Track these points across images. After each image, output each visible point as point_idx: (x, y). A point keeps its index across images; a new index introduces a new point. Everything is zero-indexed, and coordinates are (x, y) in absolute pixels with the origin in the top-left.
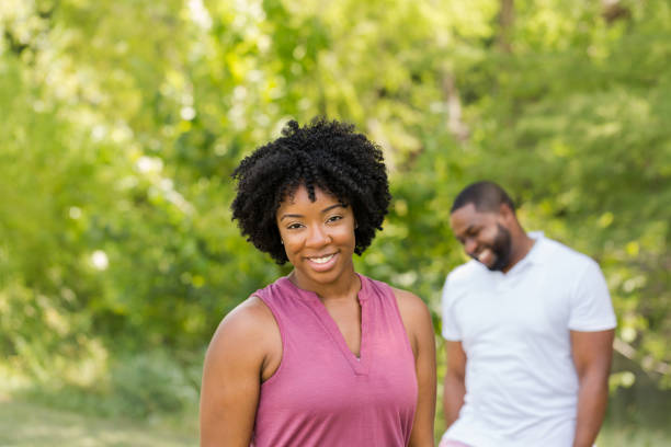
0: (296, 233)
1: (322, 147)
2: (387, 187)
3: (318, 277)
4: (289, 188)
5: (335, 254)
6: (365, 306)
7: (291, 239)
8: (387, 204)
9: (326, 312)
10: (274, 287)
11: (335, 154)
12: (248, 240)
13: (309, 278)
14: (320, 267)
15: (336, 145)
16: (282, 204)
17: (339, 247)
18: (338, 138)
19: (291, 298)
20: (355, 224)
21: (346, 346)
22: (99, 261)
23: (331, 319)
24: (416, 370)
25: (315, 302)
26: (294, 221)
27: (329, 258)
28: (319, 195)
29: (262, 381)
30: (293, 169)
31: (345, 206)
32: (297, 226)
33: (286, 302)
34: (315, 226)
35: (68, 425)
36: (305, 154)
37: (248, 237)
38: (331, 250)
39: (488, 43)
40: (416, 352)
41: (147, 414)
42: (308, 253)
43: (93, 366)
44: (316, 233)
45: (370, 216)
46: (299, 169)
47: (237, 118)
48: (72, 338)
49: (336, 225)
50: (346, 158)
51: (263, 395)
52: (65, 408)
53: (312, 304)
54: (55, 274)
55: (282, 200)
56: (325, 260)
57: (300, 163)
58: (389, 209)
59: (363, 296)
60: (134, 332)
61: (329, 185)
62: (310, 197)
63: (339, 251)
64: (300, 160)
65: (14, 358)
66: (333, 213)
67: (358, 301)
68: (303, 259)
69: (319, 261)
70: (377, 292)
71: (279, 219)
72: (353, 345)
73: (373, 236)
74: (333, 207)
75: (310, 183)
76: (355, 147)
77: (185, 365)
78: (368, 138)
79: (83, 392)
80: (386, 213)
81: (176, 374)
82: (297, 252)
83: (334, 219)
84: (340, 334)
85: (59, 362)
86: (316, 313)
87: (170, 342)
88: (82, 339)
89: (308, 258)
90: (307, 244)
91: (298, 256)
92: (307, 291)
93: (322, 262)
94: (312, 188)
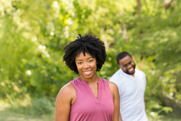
0: (81, 65)
1: (87, 42)
2: (105, 53)
3: (86, 77)
4: (78, 52)
5: (91, 70)
6: (99, 85)
7: (79, 67)
8: (105, 57)
9: (89, 87)
10: (75, 80)
11: (91, 43)
12: (68, 67)
13: (84, 77)
14: (87, 74)
15: (91, 41)
16: (76, 57)
17: (92, 68)
18: (92, 39)
19: (79, 83)
20: (96, 63)
21: (94, 96)
22: (29, 73)
23: (90, 89)
24: (114, 103)
25: (86, 84)
26: (80, 62)
27: (89, 71)
28: (86, 54)
29: (71, 105)
30: (79, 47)
31: (93, 57)
32: (81, 63)
33: (78, 84)
34: (85, 63)
35: (20, 117)
36: (83, 43)
37: (68, 66)
38: (90, 69)
39: (134, 14)
40: (114, 98)
41: (41, 114)
42: (84, 70)
43: (27, 101)
44: (86, 65)
45: (101, 60)
46: (81, 47)
47: (66, 34)
48: (21, 94)
49: (91, 63)
50: (94, 44)
51: (72, 109)
52: (19, 113)
53: (85, 84)
54: (17, 76)
55: (76, 56)
56: (88, 72)
57: (81, 46)
58: (106, 59)
59: (99, 82)
60: (38, 92)
61: (89, 52)
62: (84, 55)
63: (92, 70)
64: (81, 45)
65: (6, 99)
66: (90, 59)
67: (98, 84)
68: (82, 72)
69: (86, 72)
70: (103, 81)
71: (76, 61)
72: (96, 96)
73: (102, 66)
74: (90, 58)
75: (84, 51)
76: (96, 41)
77: (52, 101)
78: (100, 39)
79: (24, 108)
80: (105, 60)
81: (50, 103)
82: (80, 70)
83: (90, 61)
84: (92, 92)
85: (18, 100)
86: (86, 87)
87: (48, 95)
88: (24, 94)
89: (84, 72)
90: (83, 68)
91: (81, 71)
92: (83, 81)
93: (88, 73)
94: (84, 52)
